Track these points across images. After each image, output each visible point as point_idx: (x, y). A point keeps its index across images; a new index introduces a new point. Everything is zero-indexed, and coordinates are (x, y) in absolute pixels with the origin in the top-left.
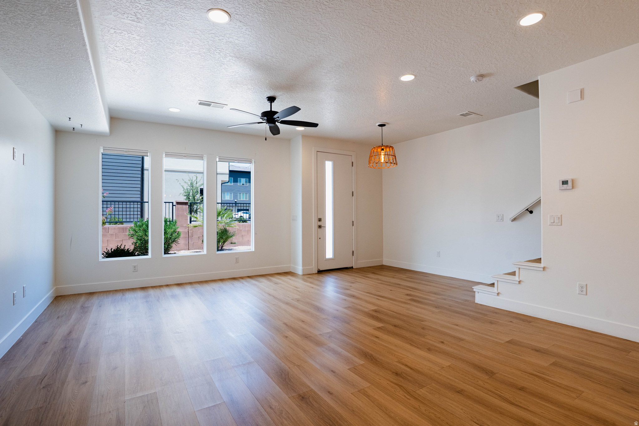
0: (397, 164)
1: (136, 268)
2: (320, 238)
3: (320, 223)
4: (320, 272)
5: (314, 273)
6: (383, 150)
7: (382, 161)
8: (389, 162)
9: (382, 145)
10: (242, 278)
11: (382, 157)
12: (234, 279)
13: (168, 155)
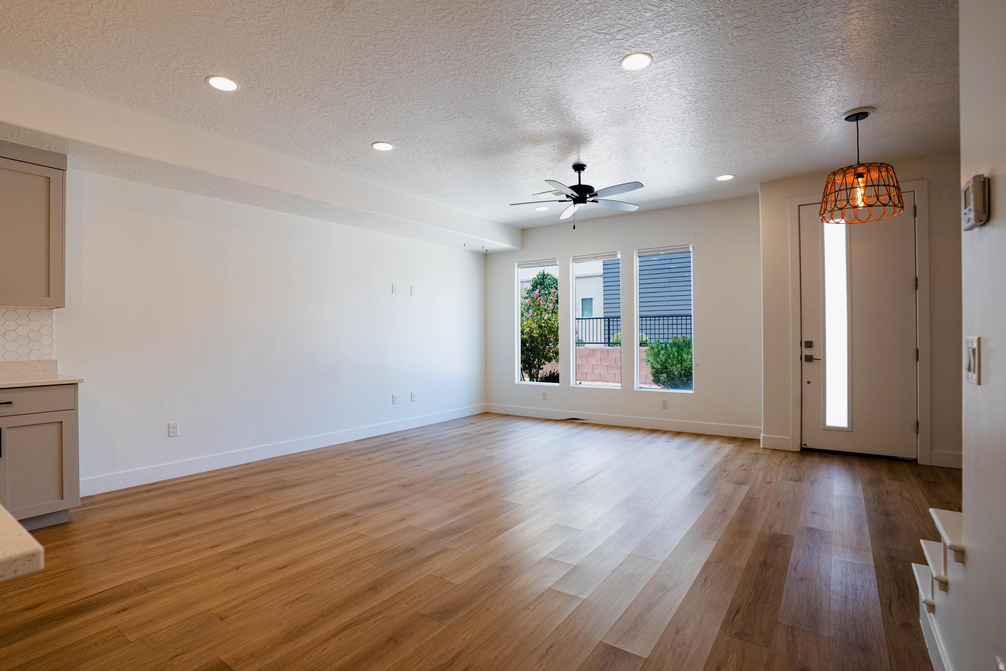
0: (902, 207)
1: (545, 396)
2: (809, 382)
3: (807, 352)
4: (806, 451)
5: (791, 450)
6: (863, 177)
7: (860, 203)
8: (878, 203)
9: (858, 162)
10: (665, 432)
11: (860, 192)
12: (654, 431)
13: (576, 260)
